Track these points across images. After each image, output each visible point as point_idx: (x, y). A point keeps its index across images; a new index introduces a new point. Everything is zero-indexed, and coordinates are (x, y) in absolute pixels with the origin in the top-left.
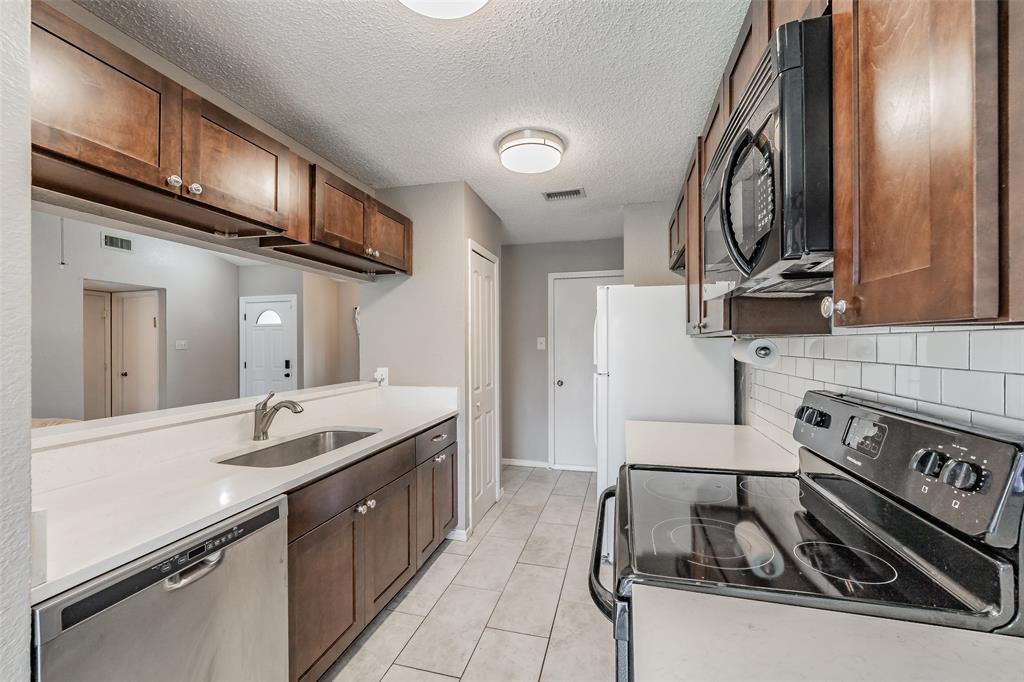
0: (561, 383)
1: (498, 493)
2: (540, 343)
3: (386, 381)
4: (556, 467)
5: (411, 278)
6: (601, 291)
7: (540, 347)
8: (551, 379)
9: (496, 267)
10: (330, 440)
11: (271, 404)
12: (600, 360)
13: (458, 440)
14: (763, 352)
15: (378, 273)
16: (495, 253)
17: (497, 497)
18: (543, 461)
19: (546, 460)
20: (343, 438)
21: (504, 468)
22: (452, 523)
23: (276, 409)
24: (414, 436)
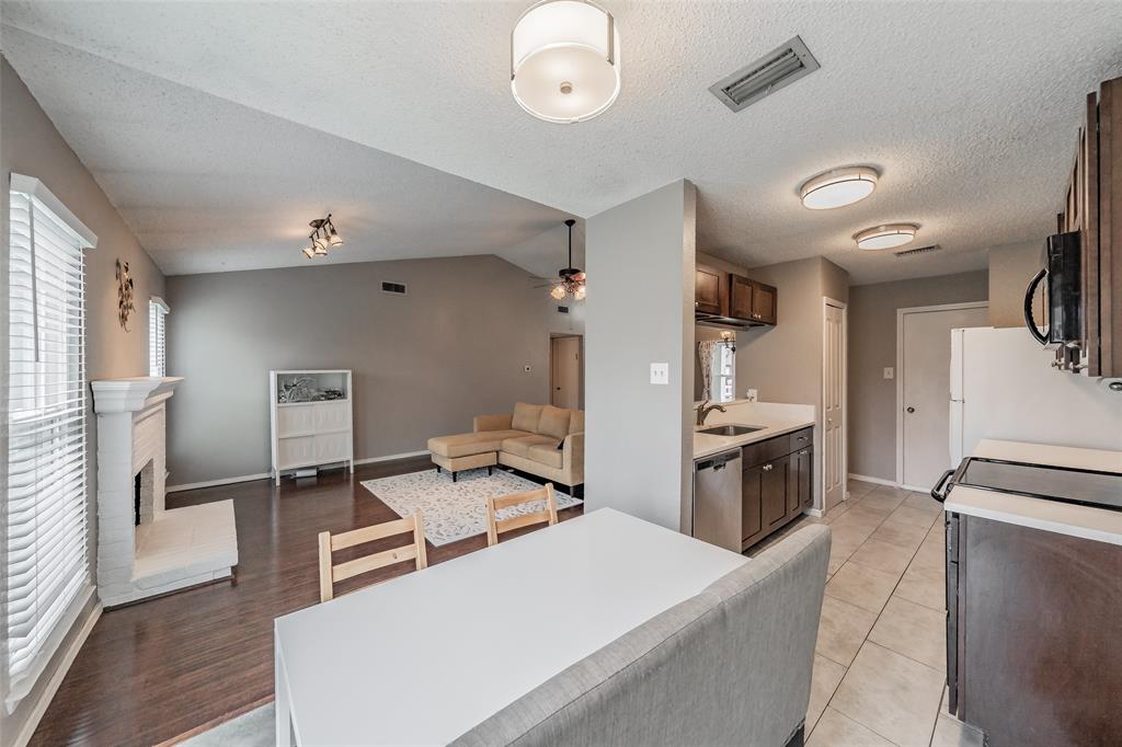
0: (911, 410)
1: (845, 495)
2: (888, 373)
3: (756, 398)
4: (906, 487)
5: (776, 328)
6: (955, 334)
7: (886, 376)
8: (901, 404)
9: (844, 312)
10: (731, 430)
11: (706, 406)
12: (955, 390)
13: (814, 443)
14: (1115, 387)
15: (751, 326)
16: (843, 302)
17: (844, 498)
18: (889, 479)
19: (894, 479)
20: (739, 431)
21: (850, 481)
22: (810, 503)
23: (710, 409)
24: (788, 434)
